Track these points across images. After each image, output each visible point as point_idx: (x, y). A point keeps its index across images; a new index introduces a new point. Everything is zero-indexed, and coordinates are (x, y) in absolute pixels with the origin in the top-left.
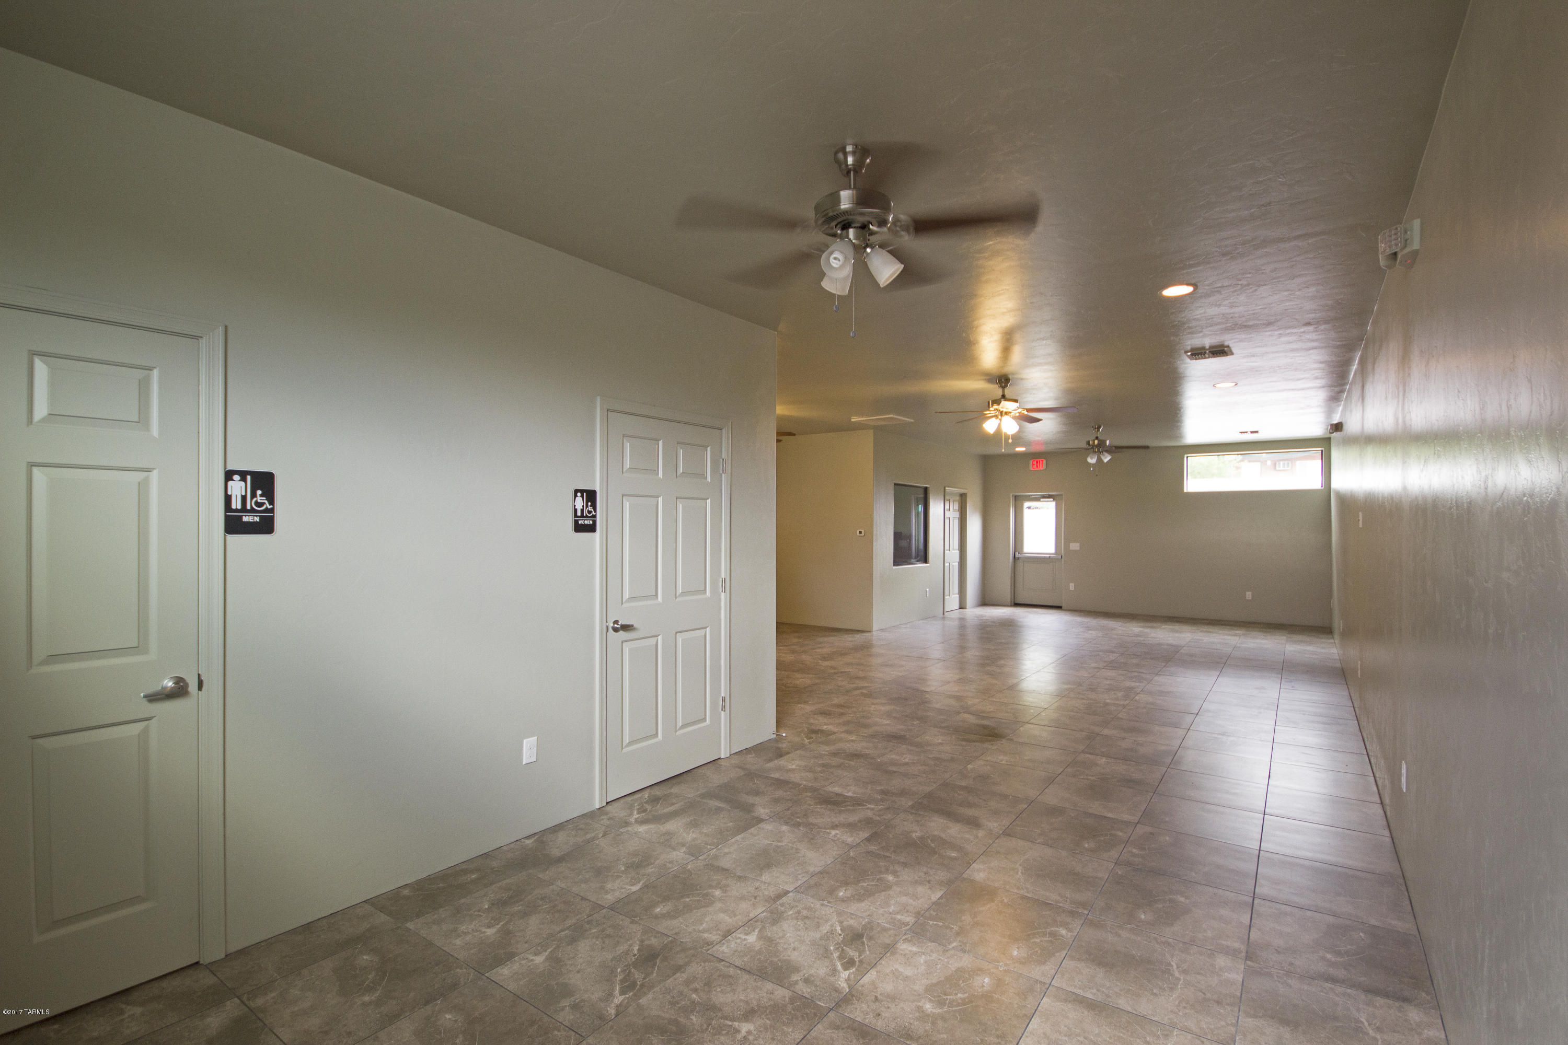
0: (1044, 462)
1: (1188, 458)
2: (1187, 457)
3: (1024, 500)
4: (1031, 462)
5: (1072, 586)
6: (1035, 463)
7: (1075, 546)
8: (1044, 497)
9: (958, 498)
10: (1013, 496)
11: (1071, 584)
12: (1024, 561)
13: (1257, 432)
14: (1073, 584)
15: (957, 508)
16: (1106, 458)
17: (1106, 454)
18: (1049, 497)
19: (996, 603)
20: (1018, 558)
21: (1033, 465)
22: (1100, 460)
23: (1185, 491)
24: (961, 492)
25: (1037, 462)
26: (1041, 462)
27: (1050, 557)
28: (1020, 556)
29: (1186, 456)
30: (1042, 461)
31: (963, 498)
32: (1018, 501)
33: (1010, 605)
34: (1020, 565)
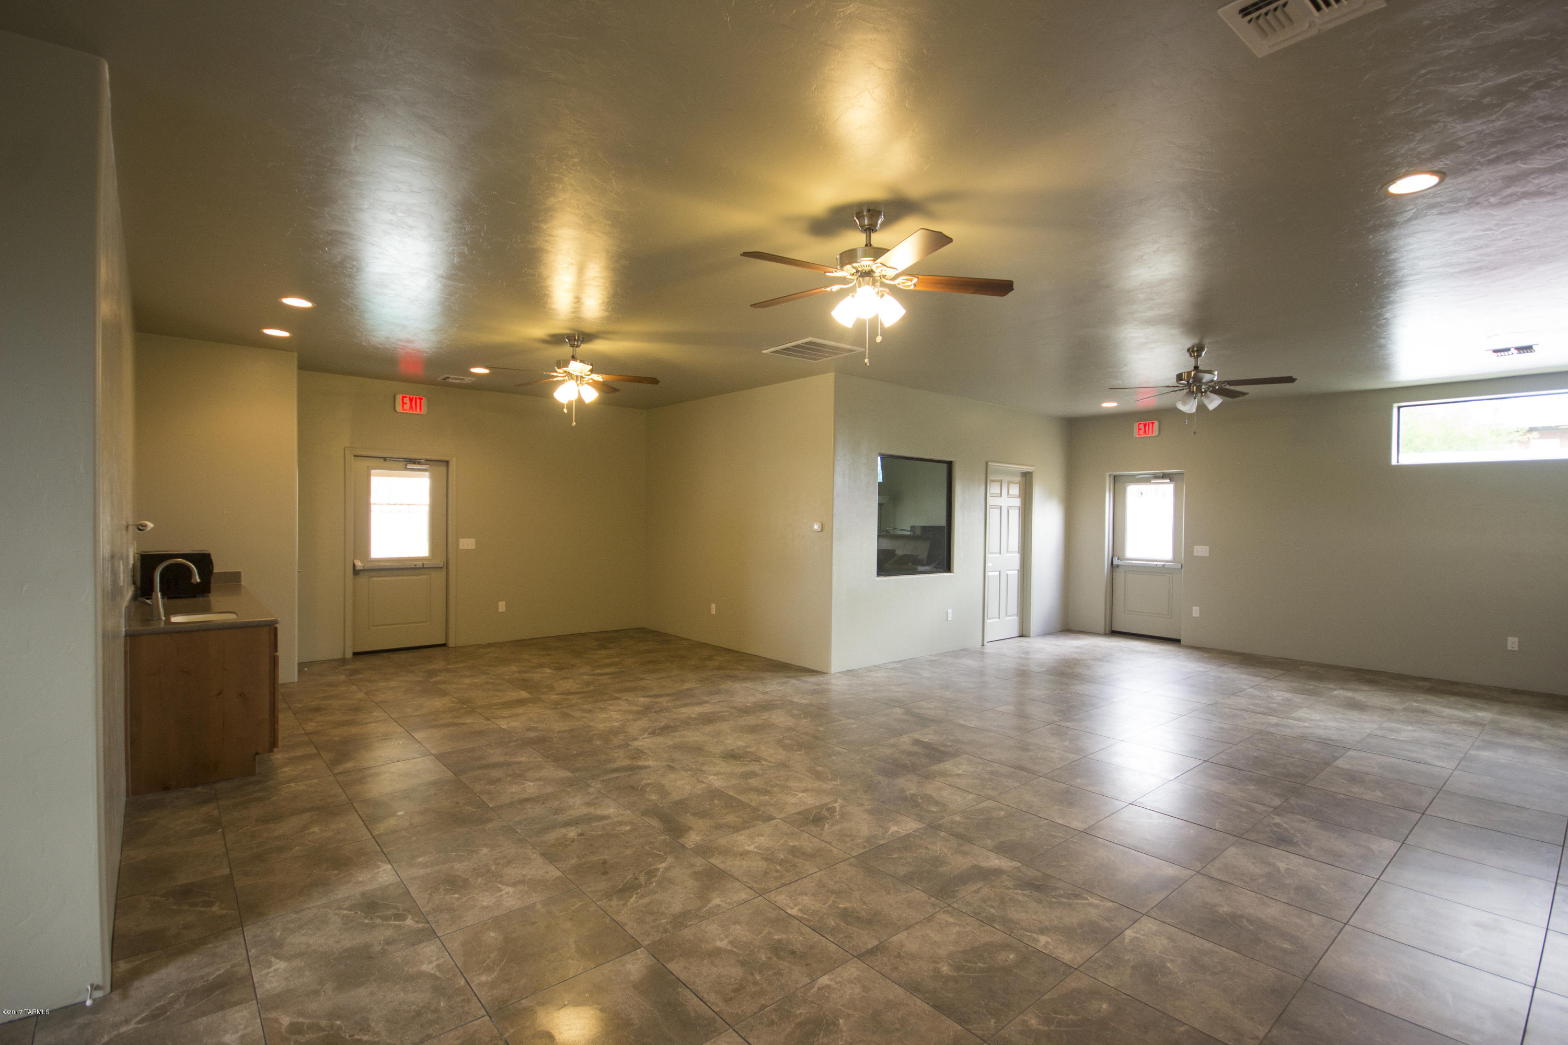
0: (1156, 424)
1: (1401, 409)
2: (1399, 408)
3: (1128, 482)
4: (1136, 425)
5: (1196, 611)
6: (1142, 426)
7: (1201, 551)
8: (1156, 477)
9: (1018, 479)
10: (1110, 475)
11: (1194, 608)
12: (1125, 571)
13: (1528, 349)
14: (1198, 608)
15: (1017, 493)
16: (1211, 401)
17: (1213, 396)
18: (1164, 476)
19: (1085, 630)
20: (1118, 566)
21: (1140, 429)
22: (1202, 408)
23: (1394, 462)
24: (1025, 471)
25: (1145, 426)
26: (1151, 425)
27: (1164, 566)
28: (1119, 563)
29: (1396, 405)
30: (1153, 423)
31: (1027, 480)
32: (1119, 482)
33: (1102, 632)
34: (1120, 576)
